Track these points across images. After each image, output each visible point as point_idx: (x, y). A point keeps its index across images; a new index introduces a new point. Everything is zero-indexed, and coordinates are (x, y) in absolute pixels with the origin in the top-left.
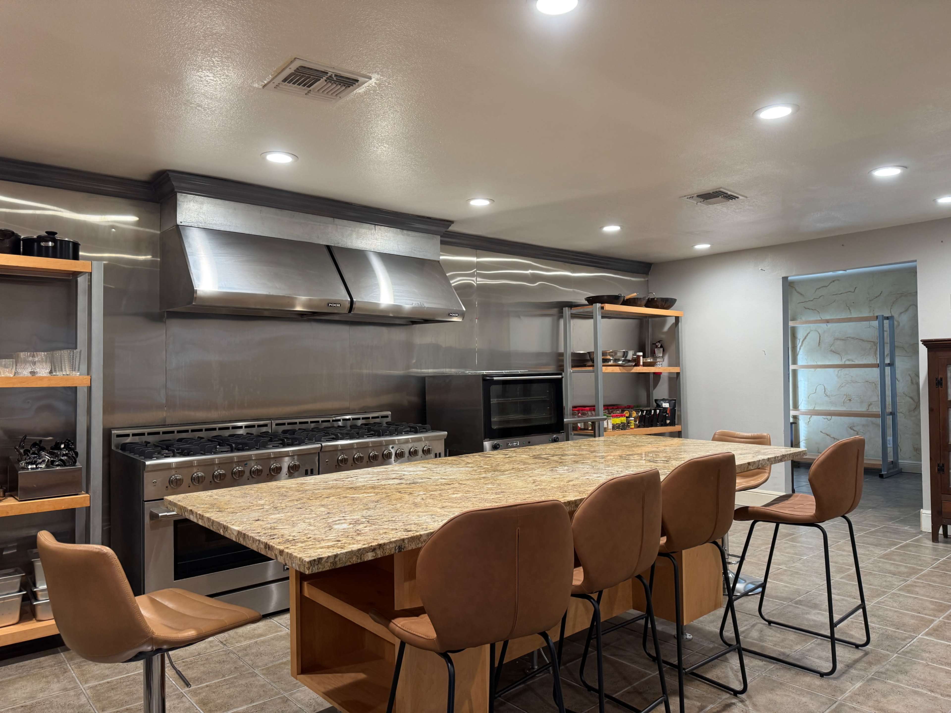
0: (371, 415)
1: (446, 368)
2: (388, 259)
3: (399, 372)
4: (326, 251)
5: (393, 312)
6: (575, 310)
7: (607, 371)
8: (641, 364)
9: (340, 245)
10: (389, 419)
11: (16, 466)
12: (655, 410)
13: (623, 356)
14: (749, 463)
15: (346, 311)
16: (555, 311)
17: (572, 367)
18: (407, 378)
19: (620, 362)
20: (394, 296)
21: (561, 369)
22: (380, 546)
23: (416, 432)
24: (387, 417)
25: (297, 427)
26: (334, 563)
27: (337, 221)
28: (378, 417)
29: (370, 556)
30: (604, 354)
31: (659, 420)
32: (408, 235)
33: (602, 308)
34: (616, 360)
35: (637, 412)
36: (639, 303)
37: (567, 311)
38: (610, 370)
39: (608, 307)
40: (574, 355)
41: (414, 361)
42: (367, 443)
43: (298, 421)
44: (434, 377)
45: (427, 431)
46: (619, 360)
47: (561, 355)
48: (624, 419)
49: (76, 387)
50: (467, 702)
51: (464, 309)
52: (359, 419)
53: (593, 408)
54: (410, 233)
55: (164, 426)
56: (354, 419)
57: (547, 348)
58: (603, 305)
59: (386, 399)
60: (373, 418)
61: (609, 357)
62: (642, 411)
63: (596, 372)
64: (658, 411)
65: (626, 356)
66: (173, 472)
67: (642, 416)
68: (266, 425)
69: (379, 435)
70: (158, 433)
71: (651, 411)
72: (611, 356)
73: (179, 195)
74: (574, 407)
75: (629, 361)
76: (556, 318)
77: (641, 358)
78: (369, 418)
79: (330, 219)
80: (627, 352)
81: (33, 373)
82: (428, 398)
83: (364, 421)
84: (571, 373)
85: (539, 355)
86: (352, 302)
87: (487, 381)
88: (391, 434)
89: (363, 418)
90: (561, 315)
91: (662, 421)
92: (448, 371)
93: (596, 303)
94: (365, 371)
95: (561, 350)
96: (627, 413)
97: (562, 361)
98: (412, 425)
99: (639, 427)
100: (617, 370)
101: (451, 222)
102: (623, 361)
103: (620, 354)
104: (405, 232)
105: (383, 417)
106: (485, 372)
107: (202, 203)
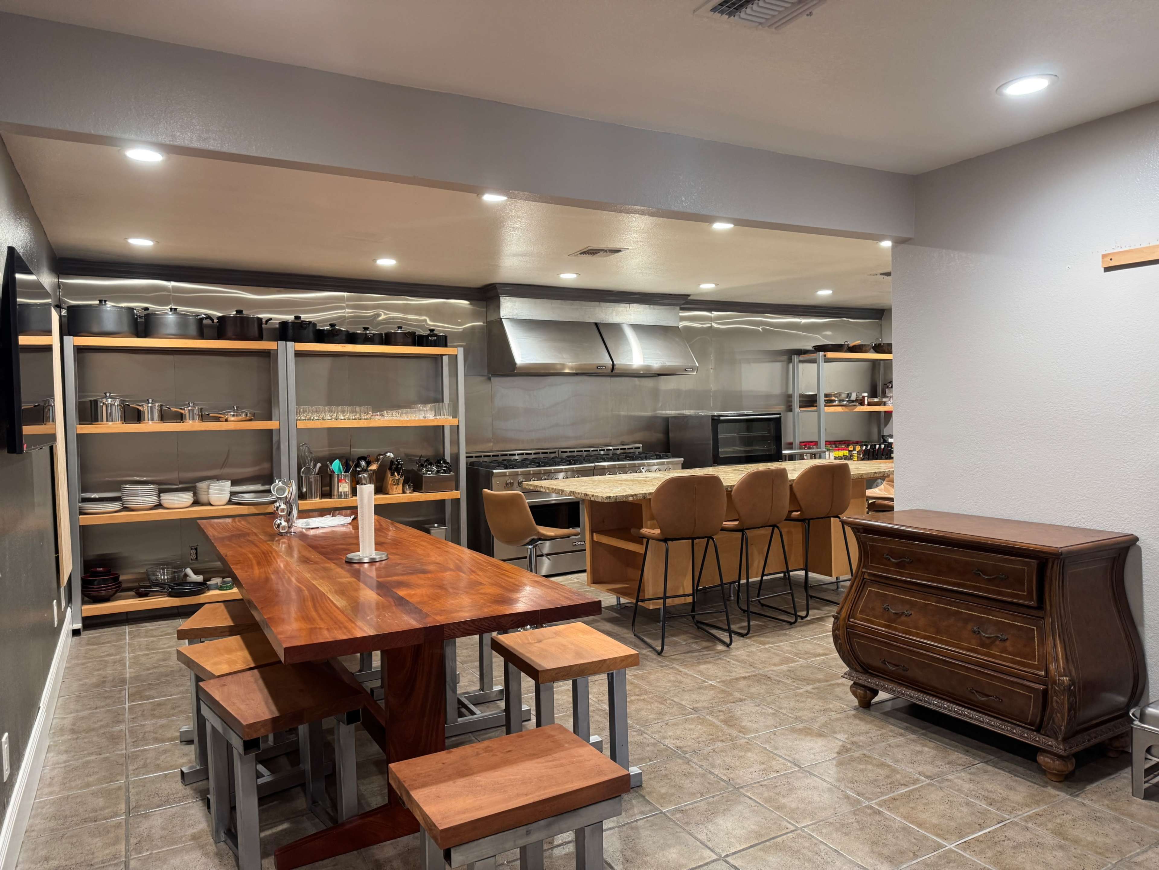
0: (627, 447)
1: (686, 409)
2: (638, 328)
3: (649, 414)
4: (595, 328)
5: (643, 370)
6: (802, 357)
7: (829, 411)
8: (866, 403)
9: (604, 322)
10: (641, 450)
11: (420, 473)
12: (880, 445)
13: (847, 397)
14: (875, 473)
15: (609, 371)
16: (785, 358)
17: (800, 407)
18: (655, 418)
19: (845, 403)
20: (644, 358)
21: (790, 409)
22: (635, 495)
23: (660, 458)
24: (639, 448)
25: (575, 454)
26: (616, 499)
27: (602, 304)
28: (632, 448)
29: (631, 499)
30: (826, 396)
31: (884, 454)
32: (654, 309)
33: (825, 356)
34: (840, 401)
35: (862, 446)
36: (864, 349)
37: (795, 358)
38: (832, 409)
39: (830, 355)
40: (802, 396)
41: (660, 405)
42: (625, 464)
43: (576, 450)
44: (675, 418)
45: (668, 458)
46: (843, 401)
47: (790, 396)
48: (846, 453)
49: (443, 426)
50: (681, 588)
51: (697, 365)
52: (618, 449)
53: (816, 444)
54: (656, 307)
55: (492, 451)
56: (614, 449)
57: (777, 390)
58: (825, 353)
59: (639, 436)
60: (629, 449)
61: (833, 398)
62: (867, 446)
63: (818, 411)
64: (883, 446)
65: (850, 397)
66: (507, 478)
67: (866, 450)
68: (555, 452)
69: (633, 460)
70: (489, 456)
71: (875, 446)
72: (835, 397)
73: (501, 298)
74: (800, 443)
75: (853, 401)
76: (785, 363)
77: (866, 398)
78: (625, 449)
79: (597, 303)
80: (851, 393)
81: (425, 417)
82: (671, 435)
83: (622, 451)
84: (798, 413)
85: (768, 396)
86: (613, 365)
87: (716, 421)
88: (642, 460)
89: (621, 449)
90: (790, 360)
91: (887, 455)
92: (687, 412)
93: (819, 351)
94: (622, 413)
95: (790, 392)
96: (851, 448)
97: (791, 402)
98: (657, 453)
99: (863, 459)
100: (840, 409)
101: (689, 295)
102: (848, 401)
103: (843, 396)
104: (652, 306)
105: (636, 448)
106: (716, 413)
107: (515, 302)
